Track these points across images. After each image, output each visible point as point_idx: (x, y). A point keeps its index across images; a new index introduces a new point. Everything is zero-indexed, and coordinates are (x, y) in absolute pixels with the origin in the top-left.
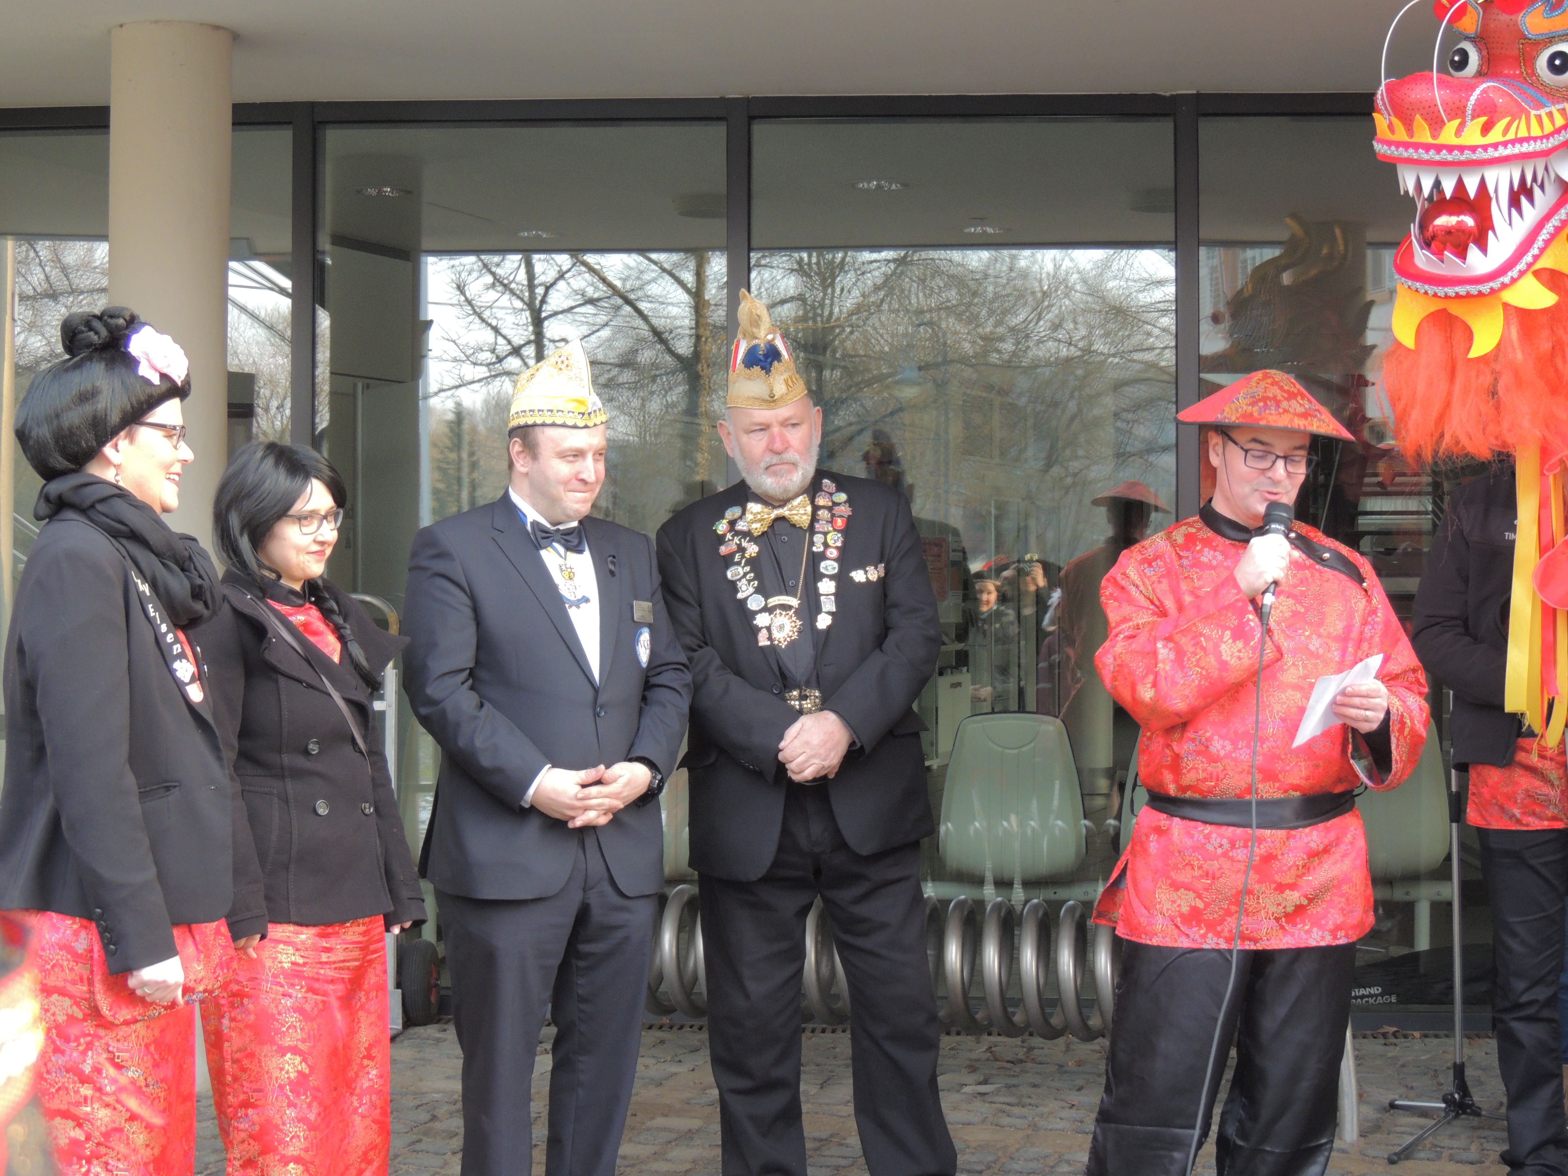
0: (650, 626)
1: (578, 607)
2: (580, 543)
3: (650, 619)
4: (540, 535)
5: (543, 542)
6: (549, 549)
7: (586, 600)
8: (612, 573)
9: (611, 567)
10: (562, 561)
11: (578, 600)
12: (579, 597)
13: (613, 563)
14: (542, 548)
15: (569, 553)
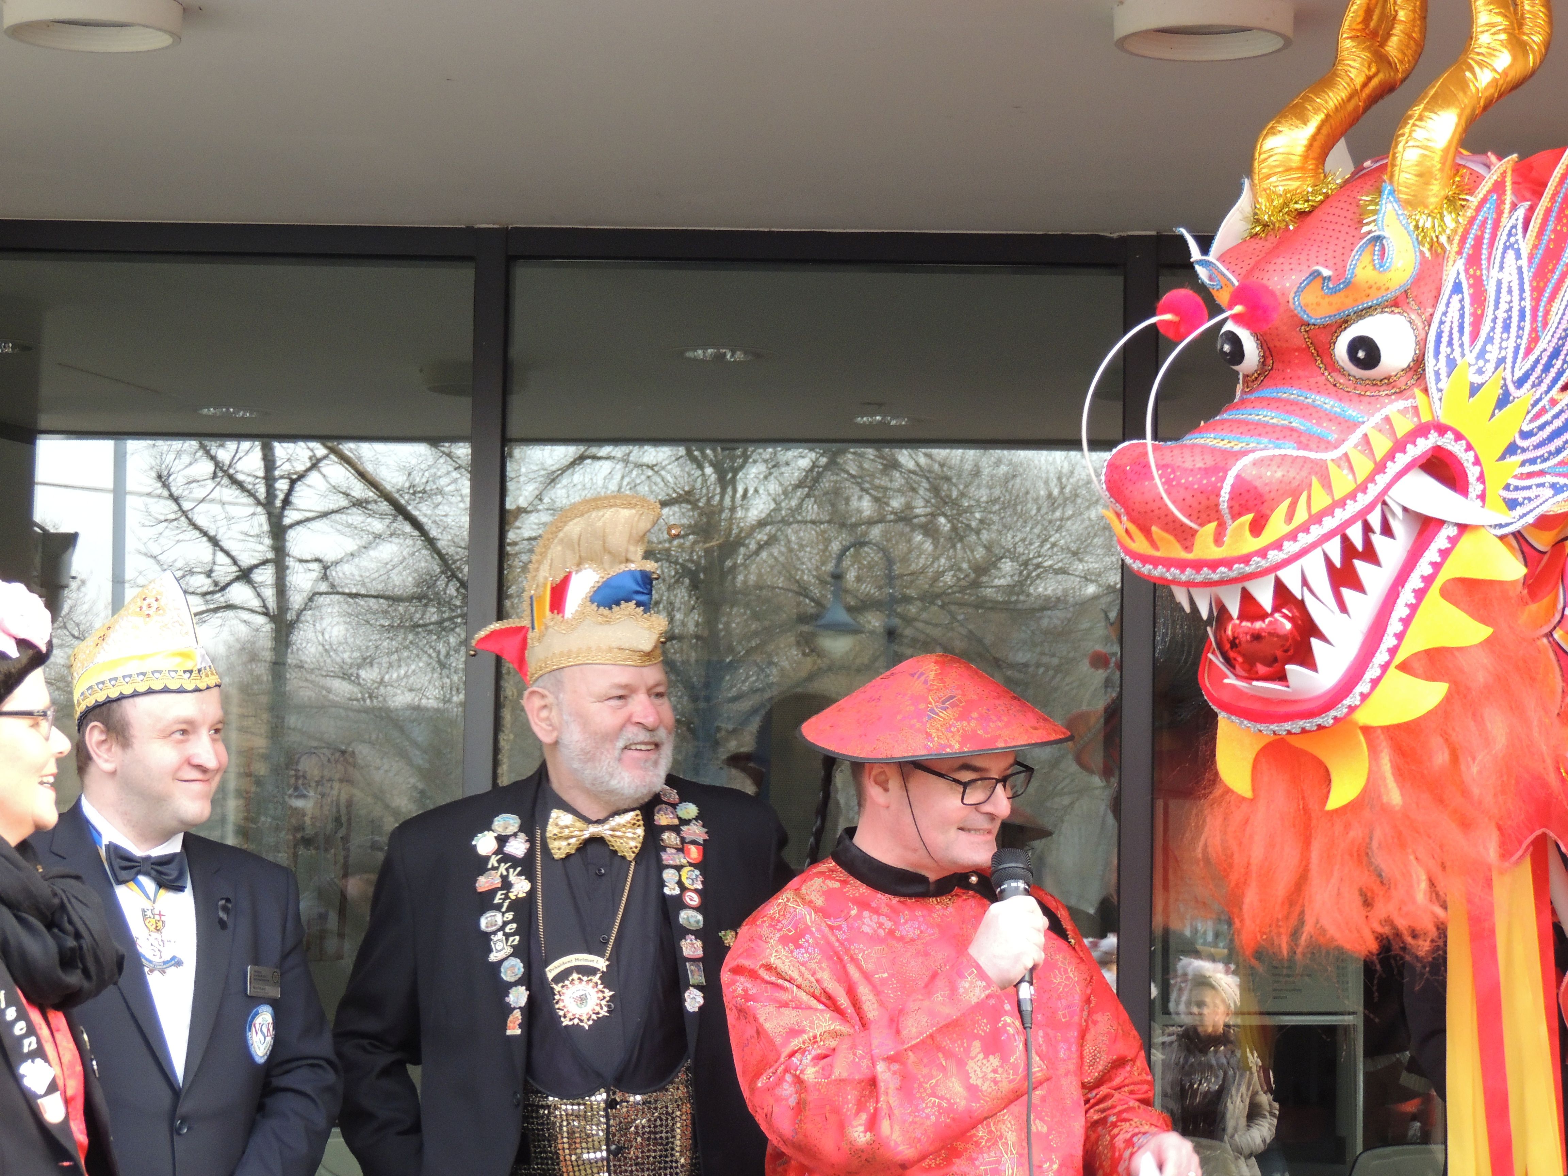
0: (275, 1004)
1: (163, 972)
2: (181, 875)
3: (275, 992)
4: (118, 863)
5: (124, 874)
6: (132, 884)
7: (177, 962)
8: (223, 924)
9: (222, 915)
10: (147, 904)
11: (165, 963)
12: (167, 957)
13: (225, 909)
14: (120, 882)
15: (162, 892)
